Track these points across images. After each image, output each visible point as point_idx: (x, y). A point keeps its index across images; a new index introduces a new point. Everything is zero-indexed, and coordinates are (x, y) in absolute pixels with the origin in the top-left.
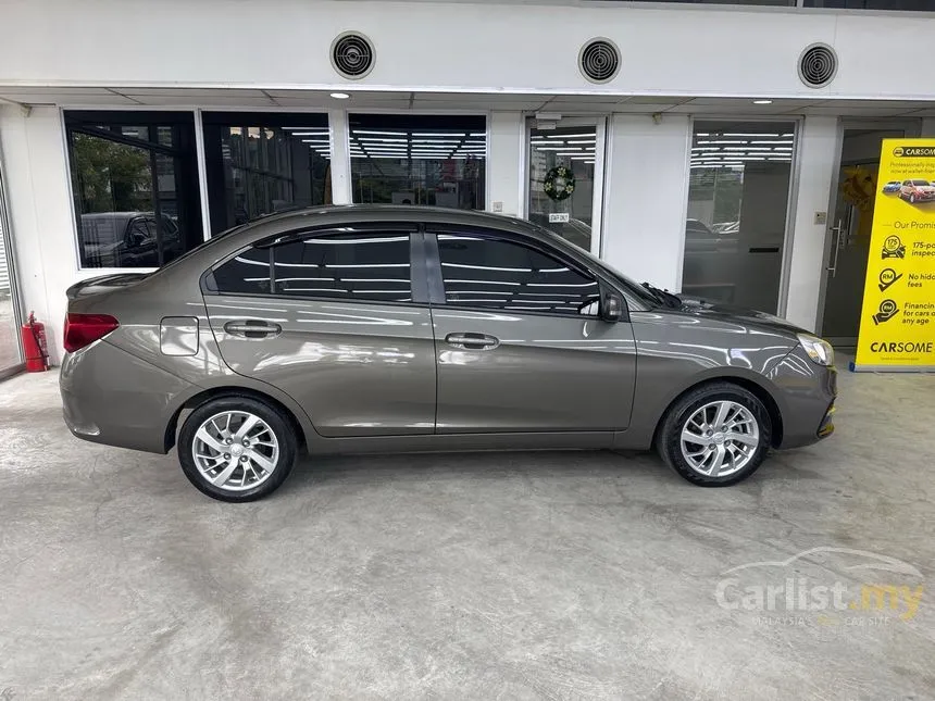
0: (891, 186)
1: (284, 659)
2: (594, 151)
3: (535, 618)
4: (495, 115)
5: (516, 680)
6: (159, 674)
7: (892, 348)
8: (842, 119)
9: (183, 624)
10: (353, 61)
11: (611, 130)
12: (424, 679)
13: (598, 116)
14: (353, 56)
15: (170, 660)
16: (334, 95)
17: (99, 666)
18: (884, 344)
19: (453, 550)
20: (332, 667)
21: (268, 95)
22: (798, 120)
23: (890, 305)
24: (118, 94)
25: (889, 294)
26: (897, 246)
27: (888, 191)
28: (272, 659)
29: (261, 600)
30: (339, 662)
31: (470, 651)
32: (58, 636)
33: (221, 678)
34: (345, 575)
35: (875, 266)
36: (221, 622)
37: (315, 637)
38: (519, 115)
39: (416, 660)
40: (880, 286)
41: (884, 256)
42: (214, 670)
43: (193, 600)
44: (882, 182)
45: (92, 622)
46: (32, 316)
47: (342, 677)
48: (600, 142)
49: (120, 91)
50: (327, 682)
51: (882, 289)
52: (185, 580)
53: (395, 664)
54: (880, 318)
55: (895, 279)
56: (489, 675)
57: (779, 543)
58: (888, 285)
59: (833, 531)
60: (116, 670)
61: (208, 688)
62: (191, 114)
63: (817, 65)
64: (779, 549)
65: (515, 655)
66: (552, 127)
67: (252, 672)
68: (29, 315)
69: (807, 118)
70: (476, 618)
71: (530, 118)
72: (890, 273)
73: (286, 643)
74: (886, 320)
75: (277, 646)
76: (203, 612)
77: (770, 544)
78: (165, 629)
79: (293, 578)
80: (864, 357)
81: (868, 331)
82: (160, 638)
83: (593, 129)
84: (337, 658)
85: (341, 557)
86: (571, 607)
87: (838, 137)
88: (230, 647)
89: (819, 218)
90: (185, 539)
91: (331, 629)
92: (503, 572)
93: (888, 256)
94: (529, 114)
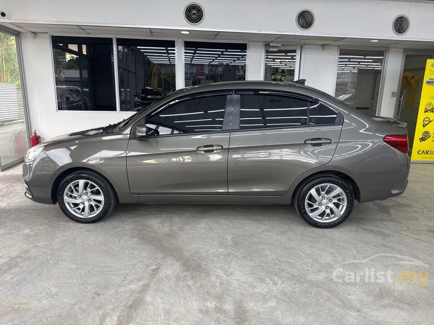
0: (430, 80)
1: (213, 279)
2: (295, 62)
3: (314, 263)
4: (251, 43)
5: (317, 287)
6: (161, 285)
7: (427, 153)
8: (405, 50)
9: (161, 265)
10: (194, 17)
11: (303, 53)
12: (278, 287)
13: (297, 45)
14: (194, 14)
15: (163, 280)
16: (183, 32)
17: (132, 282)
18: (423, 151)
19: (266, 235)
20: (235, 282)
21: (151, 31)
22: (386, 50)
23: (427, 133)
24: (81, 29)
25: (427, 128)
26: (431, 107)
27: (428, 82)
28: (208, 279)
29: (191, 255)
30: (237, 280)
31: (292, 276)
32: (107, 270)
33: (188, 286)
34: (223, 244)
35: (421, 116)
36: (178, 264)
37: (221, 269)
38: (262, 43)
39: (271, 279)
40: (423, 125)
41: (425, 112)
42: (184, 283)
43: (160, 255)
44: (426, 79)
45: (120, 264)
46: (35, 133)
47: (242, 286)
48: (298, 58)
49: (83, 28)
50: (236, 288)
51: (424, 126)
52: (154, 247)
53: (262, 281)
54: (422, 139)
55: (430, 122)
56: (305, 285)
57: (405, 233)
58: (427, 124)
59: (427, 229)
60: (141, 284)
61: (185, 290)
62: (111, 39)
63: (401, 25)
64: (406, 236)
65: (311, 277)
66: (276, 50)
67: (201, 284)
68: (33, 131)
69: (390, 49)
70: (289, 262)
71: (267, 45)
72: (428, 119)
73: (211, 272)
74: (425, 140)
75: (207, 274)
76: (168, 260)
77: (402, 234)
78: (154, 267)
79: (201, 246)
80: (415, 157)
81: (417, 145)
82: (154, 270)
83: (295, 51)
84: (236, 278)
85: (218, 237)
86: (328, 259)
87: (403, 58)
88: (187, 274)
89: (393, 94)
90: (144, 230)
91: (227, 267)
92: (292, 245)
93: (427, 112)
94: (267, 43)
